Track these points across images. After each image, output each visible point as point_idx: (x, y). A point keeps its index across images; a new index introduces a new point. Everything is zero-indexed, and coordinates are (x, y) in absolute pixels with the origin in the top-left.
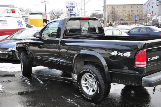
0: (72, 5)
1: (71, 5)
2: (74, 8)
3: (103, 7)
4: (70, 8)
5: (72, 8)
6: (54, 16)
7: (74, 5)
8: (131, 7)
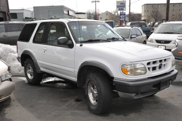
0: (123, 5)
1: (121, 5)
2: (124, 8)
3: (142, 6)
4: (120, 8)
5: (122, 8)
6: (91, 16)
7: (125, 4)
8: (173, 6)
